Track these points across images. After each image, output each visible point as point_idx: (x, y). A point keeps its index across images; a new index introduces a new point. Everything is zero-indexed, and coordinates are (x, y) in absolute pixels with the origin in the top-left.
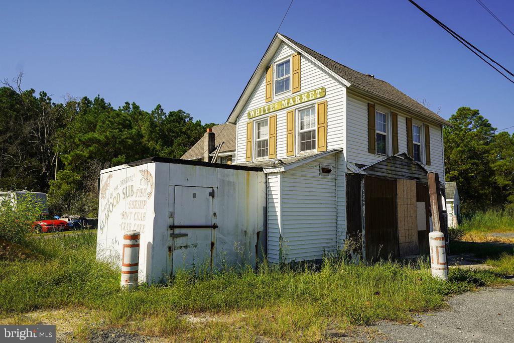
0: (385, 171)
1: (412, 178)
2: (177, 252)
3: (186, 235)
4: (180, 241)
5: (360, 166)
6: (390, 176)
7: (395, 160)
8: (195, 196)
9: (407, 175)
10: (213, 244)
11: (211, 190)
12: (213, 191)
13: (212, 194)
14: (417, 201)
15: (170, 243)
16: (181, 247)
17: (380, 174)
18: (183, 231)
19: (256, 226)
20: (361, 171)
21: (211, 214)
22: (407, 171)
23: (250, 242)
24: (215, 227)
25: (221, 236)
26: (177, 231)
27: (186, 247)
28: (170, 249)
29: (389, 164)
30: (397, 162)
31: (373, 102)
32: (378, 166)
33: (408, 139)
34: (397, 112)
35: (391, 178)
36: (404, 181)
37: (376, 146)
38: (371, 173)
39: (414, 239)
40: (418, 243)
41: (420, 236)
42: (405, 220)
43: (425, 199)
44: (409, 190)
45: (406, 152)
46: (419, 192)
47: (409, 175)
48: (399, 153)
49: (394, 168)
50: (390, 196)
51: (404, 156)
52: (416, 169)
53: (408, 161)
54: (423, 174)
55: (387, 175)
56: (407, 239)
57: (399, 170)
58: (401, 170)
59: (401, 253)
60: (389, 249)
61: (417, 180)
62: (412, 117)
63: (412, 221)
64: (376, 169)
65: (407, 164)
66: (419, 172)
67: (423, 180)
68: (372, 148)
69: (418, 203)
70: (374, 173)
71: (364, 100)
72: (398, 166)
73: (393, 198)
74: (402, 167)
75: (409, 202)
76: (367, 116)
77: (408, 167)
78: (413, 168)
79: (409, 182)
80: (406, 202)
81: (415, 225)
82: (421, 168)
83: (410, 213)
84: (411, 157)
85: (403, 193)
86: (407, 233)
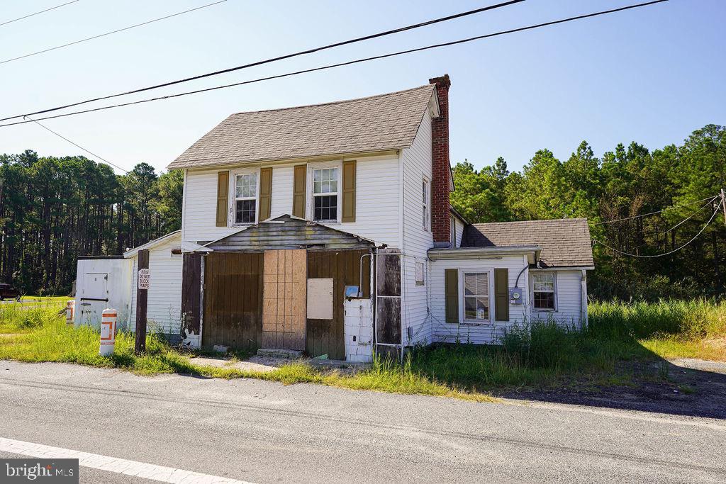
0: (248, 243)
1: (304, 247)
2: (85, 314)
3: (90, 304)
4: (87, 308)
5: (201, 243)
6: (256, 248)
7: (268, 227)
8: (96, 279)
9: (293, 242)
11: (106, 275)
13: (106, 278)
14: (308, 277)
15: (82, 309)
16: (87, 312)
17: (239, 248)
18: (88, 302)
20: (202, 249)
21: (105, 292)
22: (294, 238)
24: (107, 300)
26: (85, 302)
27: (90, 312)
28: (82, 312)
29: (254, 234)
30: (272, 229)
31: (226, 168)
32: (234, 239)
33: (296, 194)
34: (271, 166)
35: (258, 250)
36: (280, 252)
37: (231, 216)
38: (222, 248)
39: (295, 329)
40: (303, 335)
41: (315, 327)
42: (280, 303)
43: (335, 273)
44: (289, 264)
45: (290, 213)
46: (318, 265)
47: (298, 242)
48: (272, 218)
49: (265, 238)
50: (253, 273)
51: (286, 219)
52: (317, 233)
53: (294, 224)
54: (335, 237)
55: (252, 247)
56: (280, 328)
57: (276, 238)
58: (280, 238)
59: (264, 343)
60: (247, 336)
61: (314, 248)
62: (308, 161)
63: (294, 305)
64: (231, 243)
65: (293, 229)
66: (324, 236)
67: (332, 247)
68: (221, 221)
69: (310, 280)
70: (227, 248)
71: (213, 171)
72: (275, 233)
73: (258, 275)
74: (284, 234)
75: (289, 279)
76: (217, 186)
77: (297, 231)
78: (309, 232)
79: (289, 252)
80: (281, 279)
81: (302, 311)
82: (328, 229)
83: (290, 294)
84: (298, 218)
85: (276, 268)
86: (281, 319)
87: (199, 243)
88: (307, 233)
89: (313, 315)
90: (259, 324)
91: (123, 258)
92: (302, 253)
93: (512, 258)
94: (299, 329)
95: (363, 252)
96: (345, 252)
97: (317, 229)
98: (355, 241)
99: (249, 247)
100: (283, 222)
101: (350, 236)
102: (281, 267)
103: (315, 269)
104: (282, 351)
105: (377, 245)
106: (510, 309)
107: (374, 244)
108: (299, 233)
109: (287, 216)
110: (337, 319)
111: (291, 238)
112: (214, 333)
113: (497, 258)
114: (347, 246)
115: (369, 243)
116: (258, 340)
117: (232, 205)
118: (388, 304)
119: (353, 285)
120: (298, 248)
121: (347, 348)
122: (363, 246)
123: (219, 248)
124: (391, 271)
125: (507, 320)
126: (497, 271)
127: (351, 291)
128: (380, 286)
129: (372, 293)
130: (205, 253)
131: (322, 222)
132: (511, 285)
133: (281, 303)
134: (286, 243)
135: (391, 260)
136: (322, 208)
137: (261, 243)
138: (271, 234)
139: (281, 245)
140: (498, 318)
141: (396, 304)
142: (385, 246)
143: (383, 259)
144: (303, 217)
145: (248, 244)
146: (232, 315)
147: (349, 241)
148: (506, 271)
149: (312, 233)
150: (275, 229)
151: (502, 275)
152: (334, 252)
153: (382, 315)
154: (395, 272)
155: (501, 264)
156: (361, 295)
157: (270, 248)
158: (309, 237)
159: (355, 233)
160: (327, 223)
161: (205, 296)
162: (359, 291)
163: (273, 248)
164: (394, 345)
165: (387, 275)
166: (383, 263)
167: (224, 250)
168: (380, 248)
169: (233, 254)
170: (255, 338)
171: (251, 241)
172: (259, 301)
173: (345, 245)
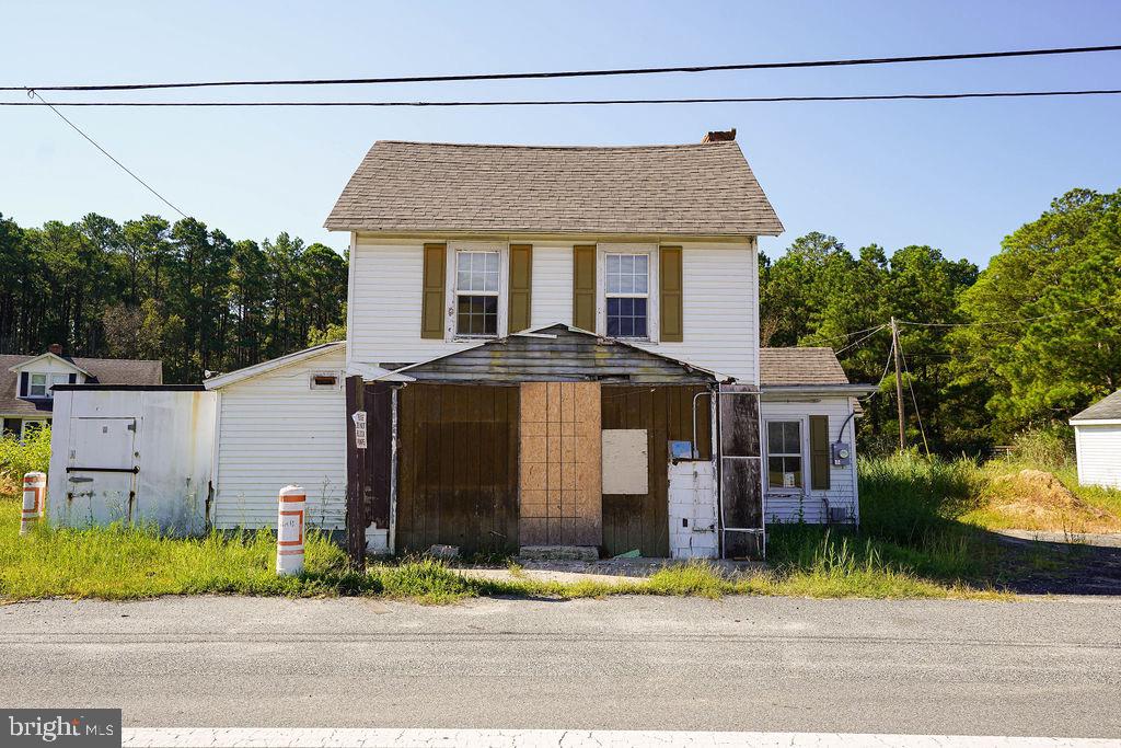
0: (487, 368)
1: (593, 378)
2: (78, 501)
3: (92, 480)
4: (82, 487)
5: (391, 367)
6: (502, 378)
7: (524, 344)
8: (105, 430)
9: (571, 370)
10: (132, 494)
11: (131, 422)
12: (135, 422)
14: (604, 427)
15: (70, 490)
16: (83, 495)
18: (86, 474)
19: (209, 472)
20: (395, 377)
21: (131, 454)
22: (573, 363)
23: (195, 495)
24: (135, 471)
25: (146, 484)
26: (78, 474)
27: (91, 495)
28: (70, 496)
29: (498, 355)
30: (531, 347)
31: (440, 238)
32: (459, 361)
33: (577, 291)
34: (531, 242)
35: (506, 382)
36: (552, 387)
37: (451, 322)
38: (432, 376)
39: (582, 511)
40: (597, 521)
41: (616, 506)
42: (552, 470)
43: (651, 422)
44: (568, 405)
45: (568, 322)
46: (619, 408)
47: (581, 371)
48: (534, 328)
49: (520, 361)
50: (498, 420)
51: (560, 332)
52: (616, 356)
53: (573, 340)
54: (646, 364)
55: (492, 377)
56: (554, 511)
57: (539, 363)
58: (548, 362)
59: (523, 537)
60: (487, 527)
61: (610, 380)
62: (598, 240)
63: (579, 473)
64: (449, 368)
65: (573, 348)
66: (628, 362)
67: (643, 379)
68: (431, 329)
69: (607, 432)
70: (443, 376)
71: (412, 240)
72: (537, 355)
73: (508, 424)
74: (554, 355)
75: (568, 431)
76: (421, 269)
77: (579, 353)
78: (601, 354)
79: (568, 387)
80: (554, 430)
81: (594, 482)
82: (636, 350)
83: (571, 455)
84: (583, 331)
85: (544, 411)
86: (554, 497)
87: (382, 365)
88: (598, 356)
89: (612, 488)
90: (512, 505)
91: (203, 389)
92: (594, 389)
93: (832, 401)
94: (591, 510)
95: (696, 389)
96: (665, 389)
97: (615, 350)
98: (681, 371)
99: (487, 376)
100: (555, 337)
101: (672, 363)
102: (554, 410)
103: (614, 415)
104: (567, 548)
105: (719, 378)
106: (832, 472)
107: (713, 377)
108: (583, 356)
109: (563, 327)
110: (655, 493)
111: (569, 364)
112: (419, 524)
113: (814, 401)
114: (668, 380)
115: (705, 375)
116: (511, 531)
117: (451, 302)
118: (740, 469)
119: (681, 440)
120: (582, 380)
121: (673, 537)
122: (694, 379)
123: (425, 376)
124: (744, 418)
125: (828, 487)
126: (812, 418)
127: (680, 448)
128: (727, 443)
129: (715, 452)
130: (400, 383)
131: (623, 340)
132: (832, 439)
133: (554, 469)
134: (558, 370)
135: (742, 401)
136: (620, 316)
137: (511, 370)
138: (531, 355)
139: (550, 374)
140: (815, 486)
141: (753, 468)
142: (731, 380)
143: (730, 401)
144: (593, 330)
145: (483, 370)
146: (457, 493)
147: (671, 371)
148: (825, 419)
149: (608, 356)
150: (537, 347)
151: (819, 424)
152: (647, 387)
153: (731, 485)
154: (750, 420)
155: (817, 409)
156: (696, 455)
157: (529, 378)
158: (602, 362)
159: (682, 359)
160: (633, 342)
161: (399, 458)
162: (693, 450)
163: (535, 378)
164: (752, 530)
165: (737, 424)
166: (729, 406)
167: (435, 380)
168: (723, 383)
169: (458, 387)
170: (503, 529)
171: (491, 365)
172: (511, 466)
173: (664, 377)
